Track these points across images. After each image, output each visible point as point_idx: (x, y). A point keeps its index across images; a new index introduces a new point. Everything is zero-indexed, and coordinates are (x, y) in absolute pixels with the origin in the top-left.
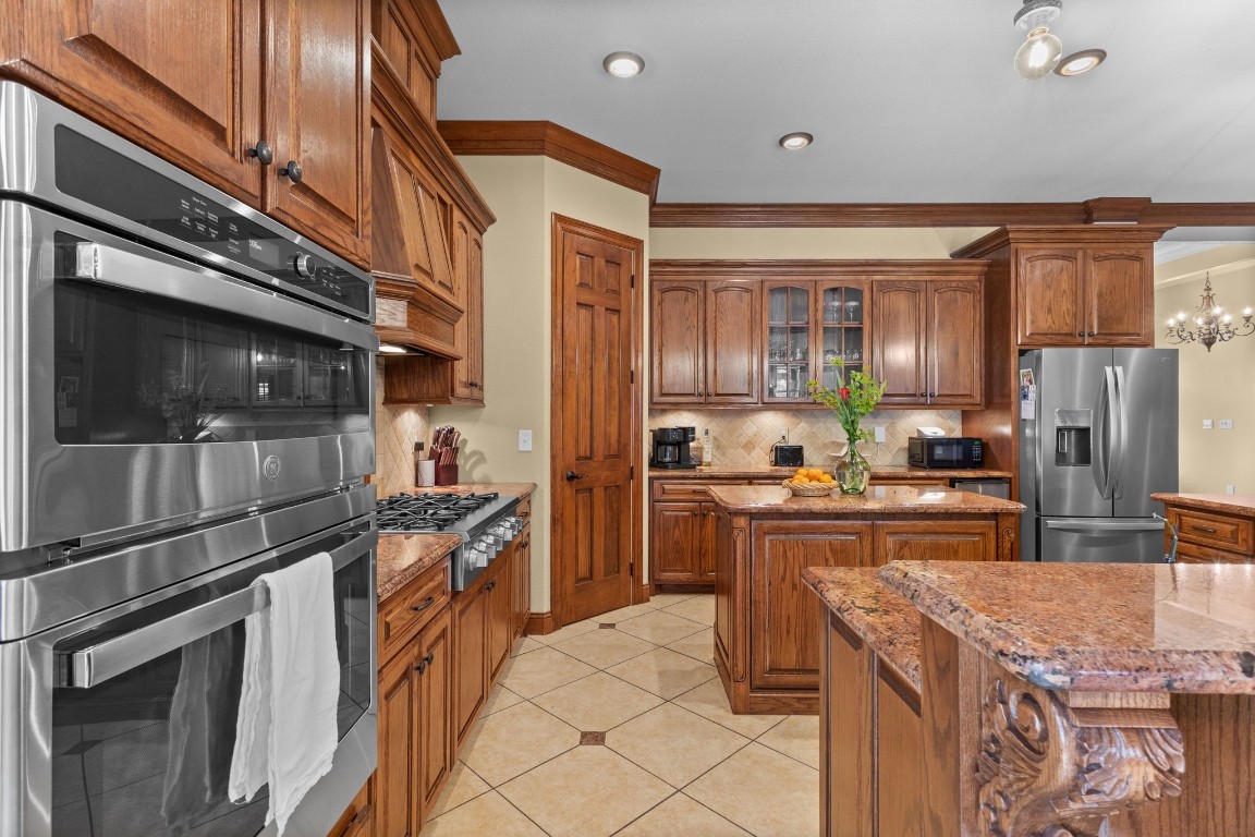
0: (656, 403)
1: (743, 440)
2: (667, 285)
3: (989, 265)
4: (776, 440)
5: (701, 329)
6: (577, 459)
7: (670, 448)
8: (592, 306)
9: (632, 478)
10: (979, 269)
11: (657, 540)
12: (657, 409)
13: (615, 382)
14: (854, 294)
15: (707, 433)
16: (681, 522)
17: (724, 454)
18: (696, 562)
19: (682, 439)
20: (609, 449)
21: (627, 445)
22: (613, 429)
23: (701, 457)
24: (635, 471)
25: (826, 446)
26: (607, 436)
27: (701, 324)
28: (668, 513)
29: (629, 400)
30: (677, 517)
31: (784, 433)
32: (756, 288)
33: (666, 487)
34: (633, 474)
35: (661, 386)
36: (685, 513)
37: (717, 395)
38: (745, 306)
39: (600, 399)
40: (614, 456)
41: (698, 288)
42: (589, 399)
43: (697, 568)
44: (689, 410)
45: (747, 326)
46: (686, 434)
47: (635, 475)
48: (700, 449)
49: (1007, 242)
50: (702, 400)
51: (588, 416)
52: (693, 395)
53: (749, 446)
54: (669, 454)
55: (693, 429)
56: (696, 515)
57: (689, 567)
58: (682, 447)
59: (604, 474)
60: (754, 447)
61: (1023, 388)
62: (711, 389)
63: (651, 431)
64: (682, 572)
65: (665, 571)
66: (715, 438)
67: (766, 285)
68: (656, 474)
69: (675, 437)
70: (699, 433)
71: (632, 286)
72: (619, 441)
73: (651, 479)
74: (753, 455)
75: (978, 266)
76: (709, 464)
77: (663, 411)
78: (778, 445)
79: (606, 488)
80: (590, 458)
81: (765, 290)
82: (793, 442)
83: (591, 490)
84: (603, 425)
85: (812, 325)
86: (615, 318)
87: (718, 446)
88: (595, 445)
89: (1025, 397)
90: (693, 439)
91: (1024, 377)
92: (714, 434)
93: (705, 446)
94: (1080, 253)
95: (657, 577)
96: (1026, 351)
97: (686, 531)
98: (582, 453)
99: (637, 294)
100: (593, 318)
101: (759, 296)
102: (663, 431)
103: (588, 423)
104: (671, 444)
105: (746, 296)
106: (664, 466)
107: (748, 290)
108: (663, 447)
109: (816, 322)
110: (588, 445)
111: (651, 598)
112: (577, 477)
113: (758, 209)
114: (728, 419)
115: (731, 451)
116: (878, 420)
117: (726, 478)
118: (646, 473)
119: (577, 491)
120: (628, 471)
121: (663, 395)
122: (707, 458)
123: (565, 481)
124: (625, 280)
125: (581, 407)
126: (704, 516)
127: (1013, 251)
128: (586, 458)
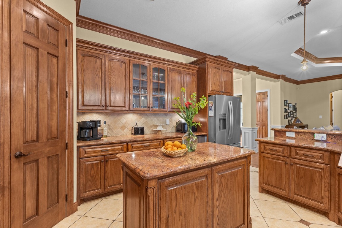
0: (81, 109)
1: (121, 125)
2: (86, 53)
3: (199, 68)
4: (133, 125)
5: (103, 76)
6: (25, 143)
7: (88, 131)
8: (37, 48)
9: (67, 149)
10: (196, 69)
11: (81, 177)
12: (81, 112)
13: (55, 96)
14: (162, 71)
15: (105, 123)
16: (95, 166)
17: (112, 131)
18: (103, 183)
19: (94, 126)
20: (51, 134)
21: (63, 131)
22: (54, 123)
23: (103, 133)
24: (69, 145)
25: (151, 126)
26: (49, 127)
27: (103, 74)
28: (88, 163)
29: (65, 107)
30: (93, 164)
31: (137, 122)
32: (128, 62)
33: (87, 150)
34: (67, 146)
35: (83, 101)
36: (97, 162)
37: (111, 106)
38: (123, 69)
39: (44, 105)
40: (55, 138)
41: (102, 58)
42: (35, 105)
43: (103, 187)
44: (97, 113)
45: (124, 78)
46: (96, 124)
47: (69, 147)
48: (102, 130)
49: (205, 61)
50: (104, 108)
51: (34, 115)
52: (100, 106)
53: (123, 128)
54: (87, 133)
55: (100, 121)
56: (102, 162)
57: (99, 187)
58: (94, 129)
59: (47, 150)
60: (125, 128)
61: (210, 107)
62: (108, 104)
63: (77, 122)
64: (95, 190)
65: (86, 192)
66: (108, 125)
67: (131, 62)
68: (80, 144)
69: (91, 125)
70: (102, 123)
71: (66, 46)
72: (58, 129)
73: (78, 148)
74: (124, 131)
75: (195, 68)
76: (106, 136)
77: (84, 113)
78: (135, 127)
79: (48, 158)
80: (37, 141)
81: (131, 65)
82: (140, 125)
83: (37, 161)
84: (46, 120)
85: (148, 81)
86: (55, 60)
87: (110, 128)
88: (40, 133)
89: (210, 109)
90: (100, 126)
91: (210, 103)
92: (108, 123)
93: (104, 129)
94: (221, 68)
95: (81, 196)
96: (211, 95)
97: (97, 170)
98: (29, 138)
99: (69, 50)
100: (37, 56)
101: (129, 66)
102: (85, 123)
103: (34, 120)
104: (88, 129)
105: (123, 65)
106: (84, 139)
107: (124, 63)
108: (84, 130)
109: (150, 79)
110: (35, 133)
111: (78, 207)
112: (24, 155)
113: (126, 32)
114: (114, 117)
115: (116, 130)
116: (167, 117)
117: (117, 143)
118: (75, 144)
119: (24, 164)
120: (64, 146)
121: (84, 105)
122: (105, 134)
123: (13, 159)
124: (61, 42)
125: (28, 110)
126: (107, 161)
127: (207, 64)
128: (34, 141)
